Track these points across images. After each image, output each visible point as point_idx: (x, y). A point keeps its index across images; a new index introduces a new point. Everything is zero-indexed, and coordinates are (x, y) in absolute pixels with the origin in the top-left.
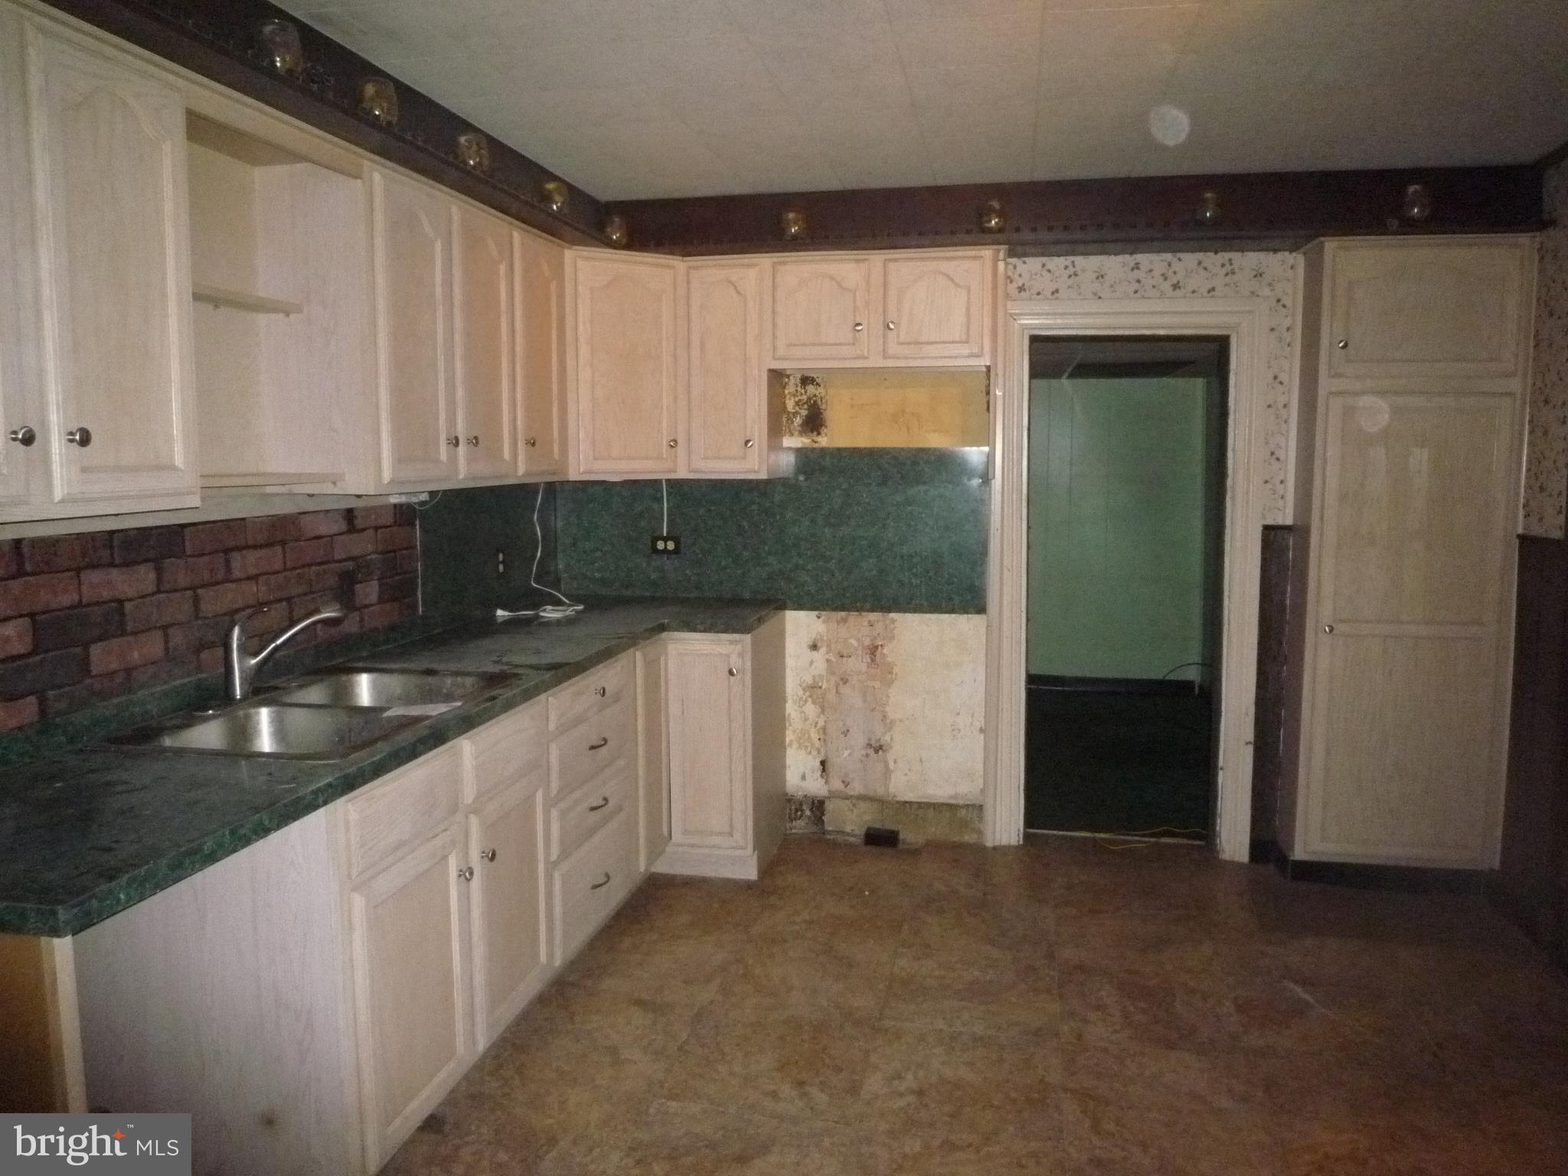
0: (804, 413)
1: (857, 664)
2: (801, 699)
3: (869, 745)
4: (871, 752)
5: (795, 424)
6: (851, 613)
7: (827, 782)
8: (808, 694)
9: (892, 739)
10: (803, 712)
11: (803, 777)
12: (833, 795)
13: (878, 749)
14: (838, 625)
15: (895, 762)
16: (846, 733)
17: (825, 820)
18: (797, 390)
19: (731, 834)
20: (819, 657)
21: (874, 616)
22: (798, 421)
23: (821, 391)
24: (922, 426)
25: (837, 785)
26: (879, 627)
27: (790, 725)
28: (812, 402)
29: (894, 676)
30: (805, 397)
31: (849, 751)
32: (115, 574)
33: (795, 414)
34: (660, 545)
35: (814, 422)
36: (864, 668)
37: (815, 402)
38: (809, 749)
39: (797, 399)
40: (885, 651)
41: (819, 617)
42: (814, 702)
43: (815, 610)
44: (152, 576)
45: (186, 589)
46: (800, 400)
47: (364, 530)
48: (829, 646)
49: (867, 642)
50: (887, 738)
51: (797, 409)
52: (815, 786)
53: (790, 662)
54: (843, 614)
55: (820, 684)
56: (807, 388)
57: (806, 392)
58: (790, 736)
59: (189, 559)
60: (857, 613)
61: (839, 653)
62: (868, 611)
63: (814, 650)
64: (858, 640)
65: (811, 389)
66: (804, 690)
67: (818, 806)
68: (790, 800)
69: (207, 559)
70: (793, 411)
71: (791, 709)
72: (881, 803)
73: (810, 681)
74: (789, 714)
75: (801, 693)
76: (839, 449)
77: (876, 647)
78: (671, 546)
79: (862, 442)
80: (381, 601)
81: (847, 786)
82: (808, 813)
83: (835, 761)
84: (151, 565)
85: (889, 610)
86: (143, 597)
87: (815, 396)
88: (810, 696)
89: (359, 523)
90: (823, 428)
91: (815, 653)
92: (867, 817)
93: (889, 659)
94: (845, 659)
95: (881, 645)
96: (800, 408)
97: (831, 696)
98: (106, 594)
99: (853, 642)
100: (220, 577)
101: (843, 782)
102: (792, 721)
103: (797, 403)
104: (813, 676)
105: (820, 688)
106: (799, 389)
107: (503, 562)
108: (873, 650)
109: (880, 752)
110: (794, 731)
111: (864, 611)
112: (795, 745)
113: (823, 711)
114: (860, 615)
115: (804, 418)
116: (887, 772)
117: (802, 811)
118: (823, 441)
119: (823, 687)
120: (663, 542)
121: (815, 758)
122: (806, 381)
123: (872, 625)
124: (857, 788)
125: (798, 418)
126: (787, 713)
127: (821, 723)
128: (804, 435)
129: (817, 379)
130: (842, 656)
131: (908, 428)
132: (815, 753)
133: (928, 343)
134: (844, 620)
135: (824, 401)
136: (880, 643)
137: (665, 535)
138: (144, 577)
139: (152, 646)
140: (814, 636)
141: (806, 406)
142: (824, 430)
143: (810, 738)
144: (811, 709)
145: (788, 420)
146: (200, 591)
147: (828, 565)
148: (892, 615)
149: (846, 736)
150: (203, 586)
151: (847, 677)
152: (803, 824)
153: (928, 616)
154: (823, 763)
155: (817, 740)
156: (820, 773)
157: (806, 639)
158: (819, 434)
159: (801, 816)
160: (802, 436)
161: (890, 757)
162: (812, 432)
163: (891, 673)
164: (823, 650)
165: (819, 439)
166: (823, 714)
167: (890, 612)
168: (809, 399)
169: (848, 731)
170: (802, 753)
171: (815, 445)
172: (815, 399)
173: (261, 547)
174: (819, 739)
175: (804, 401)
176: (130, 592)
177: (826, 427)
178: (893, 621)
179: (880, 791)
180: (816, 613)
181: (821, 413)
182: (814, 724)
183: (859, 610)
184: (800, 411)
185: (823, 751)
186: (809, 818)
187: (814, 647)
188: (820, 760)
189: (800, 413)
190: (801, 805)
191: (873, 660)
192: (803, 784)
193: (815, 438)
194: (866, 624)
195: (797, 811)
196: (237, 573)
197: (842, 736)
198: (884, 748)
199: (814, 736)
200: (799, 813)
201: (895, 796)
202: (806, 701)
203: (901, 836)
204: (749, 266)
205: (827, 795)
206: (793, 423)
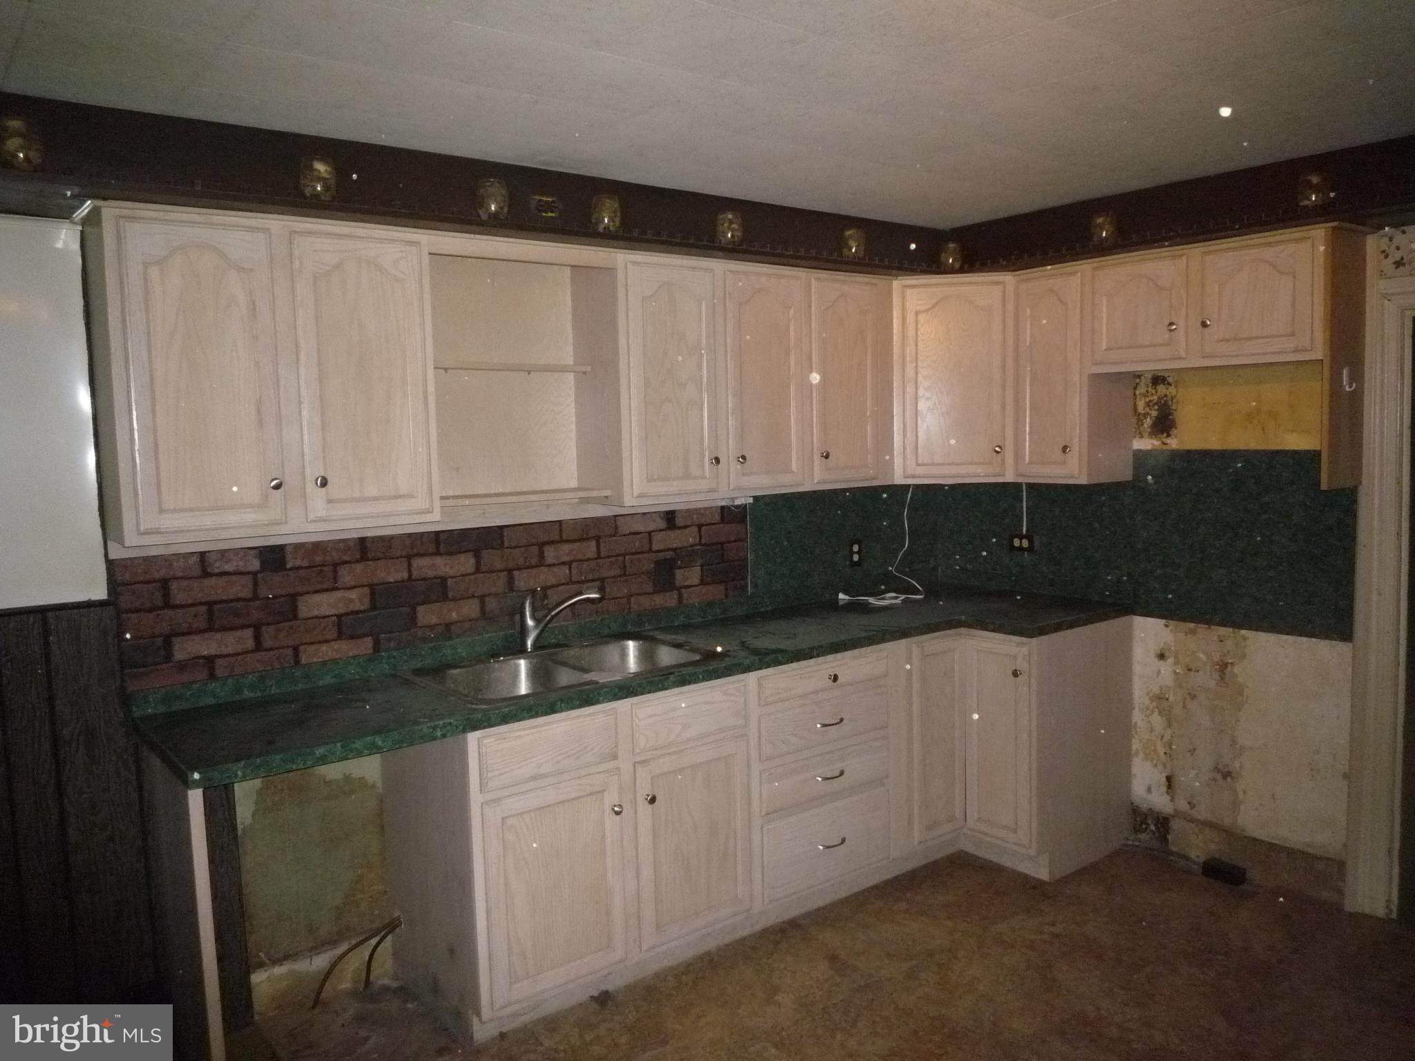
0: (1154, 413)
1: (1206, 679)
2: (1148, 708)
3: (1216, 769)
4: (1219, 776)
5: (1145, 425)
6: (1200, 625)
7: (1172, 800)
8: (1154, 704)
9: (1241, 767)
10: (1149, 722)
11: (1149, 790)
12: (1177, 814)
13: (1227, 775)
14: (1186, 635)
15: (1245, 792)
16: (1193, 751)
17: (1170, 840)
18: (1147, 391)
19: (1015, 831)
20: (1166, 668)
21: (1223, 631)
22: (1148, 422)
23: (1172, 390)
24: (1279, 425)
25: (1183, 805)
26: (1229, 644)
27: (1137, 733)
28: (1162, 402)
29: (1245, 699)
30: (1155, 398)
31: (1196, 772)
32: (439, 561)
33: (1145, 416)
34: (1016, 543)
35: (1164, 424)
36: (1212, 684)
37: (1166, 401)
38: (1155, 762)
39: (1148, 399)
40: (1236, 669)
41: (1166, 626)
42: (1160, 713)
43: (1163, 618)
44: (472, 561)
45: (501, 571)
46: (1151, 401)
47: (686, 527)
48: (1176, 657)
49: (1216, 658)
50: (1237, 765)
51: (1148, 410)
52: (1160, 801)
53: (1137, 669)
54: (1192, 625)
55: (1167, 696)
56: (1157, 387)
57: (1156, 392)
58: (1136, 745)
59: (506, 550)
60: (1207, 626)
61: (1187, 666)
62: (1218, 625)
63: (1161, 659)
64: (1206, 654)
65: (1161, 389)
66: (1152, 700)
67: (1163, 822)
68: (1135, 810)
69: (523, 549)
70: (1143, 412)
71: (1137, 717)
72: (1230, 834)
73: (1156, 690)
74: (1136, 723)
75: (1147, 702)
76: (1189, 452)
77: (1226, 665)
78: (1025, 543)
79: (1214, 444)
80: (702, 583)
81: (1192, 808)
82: (1153, 827)
83: (1181, 779)
84: (471, 554)
85: (1241, 627)
86: (462, 576)
87: (1166, 396)
88: (1157, 708)
89: (680, 521)
90: (1174, 429)
91: (1162, 662)
92: (1213, 846)
93: (1240, 680)
94: (1192, 673)
95: (1231, 663)
96: (1151, 410)
97: (1178, 710)
98: (431, 574)
99: (1201, 655)
100: (534, 561)
101: (1189, 803)
102: (1138, 730)
103: (1148, 404)
104: (1160, 687)
105: (1167, 699)
106: (1150, 390)
107: (857, 553)
108: (1223, 667)
109: (1229, 779)
110: (1141, 741)
111: (1213, 625)
112: (1141, 755)
113: (1170, 726)
114: (1209, 628)
115: (1154, 418)
116: (1235, 804)
117: (1148, 825)
118: (1173, 443)
119: (1170, 699)
120: (1019, 540)
121: (1161, 773)
122: (1157, 380)
123: (1222, 641)
124: (1202, 813)
125: (1148, 419)
126: (1133, 721)
127: (1167, 737)
128: (1154, 437)
129: (1168, 379)
130: (1190, 670)
131: (1263, 429)
132: (1160, 767)
133: (1249, 339)
134: (1193, 632)
135: (1175, 401)
136: (1230, 661)
137: (1024, 533)
138: (466, 563)
139: (470, 609)
140: (1162, 645)
141: (1156, 407)
142: (1174, 432)
143: (1155, 751)
144: (1157, 720)
145: (1138, 421)
146: (516, 573)
147: (1176, 573)
148: (1243, 632)
149: (1192, 755)
150: (519, 569)
151: (1194, 692)
152: (1147, 837)
153: (1285, 637)
154: (1169, 779)
155: (1163, 754)
156: (1165, 789)
157: (1154, 648)
158: (1169, 435)
159: (1146, 829)
160: (1151, 438)
161: (1240, 786)
162: (1162, 433)
163: (1241, 694)
164: (1170, 660)
165: (1168, 441)
166: (1170, 727)
167: (1242, 629)
168: (1160, 399)
169: (1195, 750)
170: (1148, 765)
171: (1165, 447)
172: (1165, 399)
173: (576, 541)
174: (1165, 753)
175: (1155, 401)
176: (451, 572)
177: (1176, 428)
178: (1245, 638)
179: (1227, 821)
180: (1163, 621)
181: (1171, 414)
182: (1160, 737)
183: (1209, 623)
184: (1150, 412)
185: (1169, 765)
186: (1154, 833)
187: (1161, 656)
188: (1166, 774)
189: (1151, 415)
190: (1146, 818)
191: (1222, 679)
192: (1150, 797)
193: (1164, 440)
194: (1215, 638)
195: (1142, 823)
196: (550, 560)
197: (1189, 754)
198: (1233, 775)
199: (1161, 751)
200: (1144, 826)
201: (1243, 830)
202: (1153, 712)
203: (1248, 875)
204: (1072, 274)
205: (1172, 813)
206: (1142, 425)
